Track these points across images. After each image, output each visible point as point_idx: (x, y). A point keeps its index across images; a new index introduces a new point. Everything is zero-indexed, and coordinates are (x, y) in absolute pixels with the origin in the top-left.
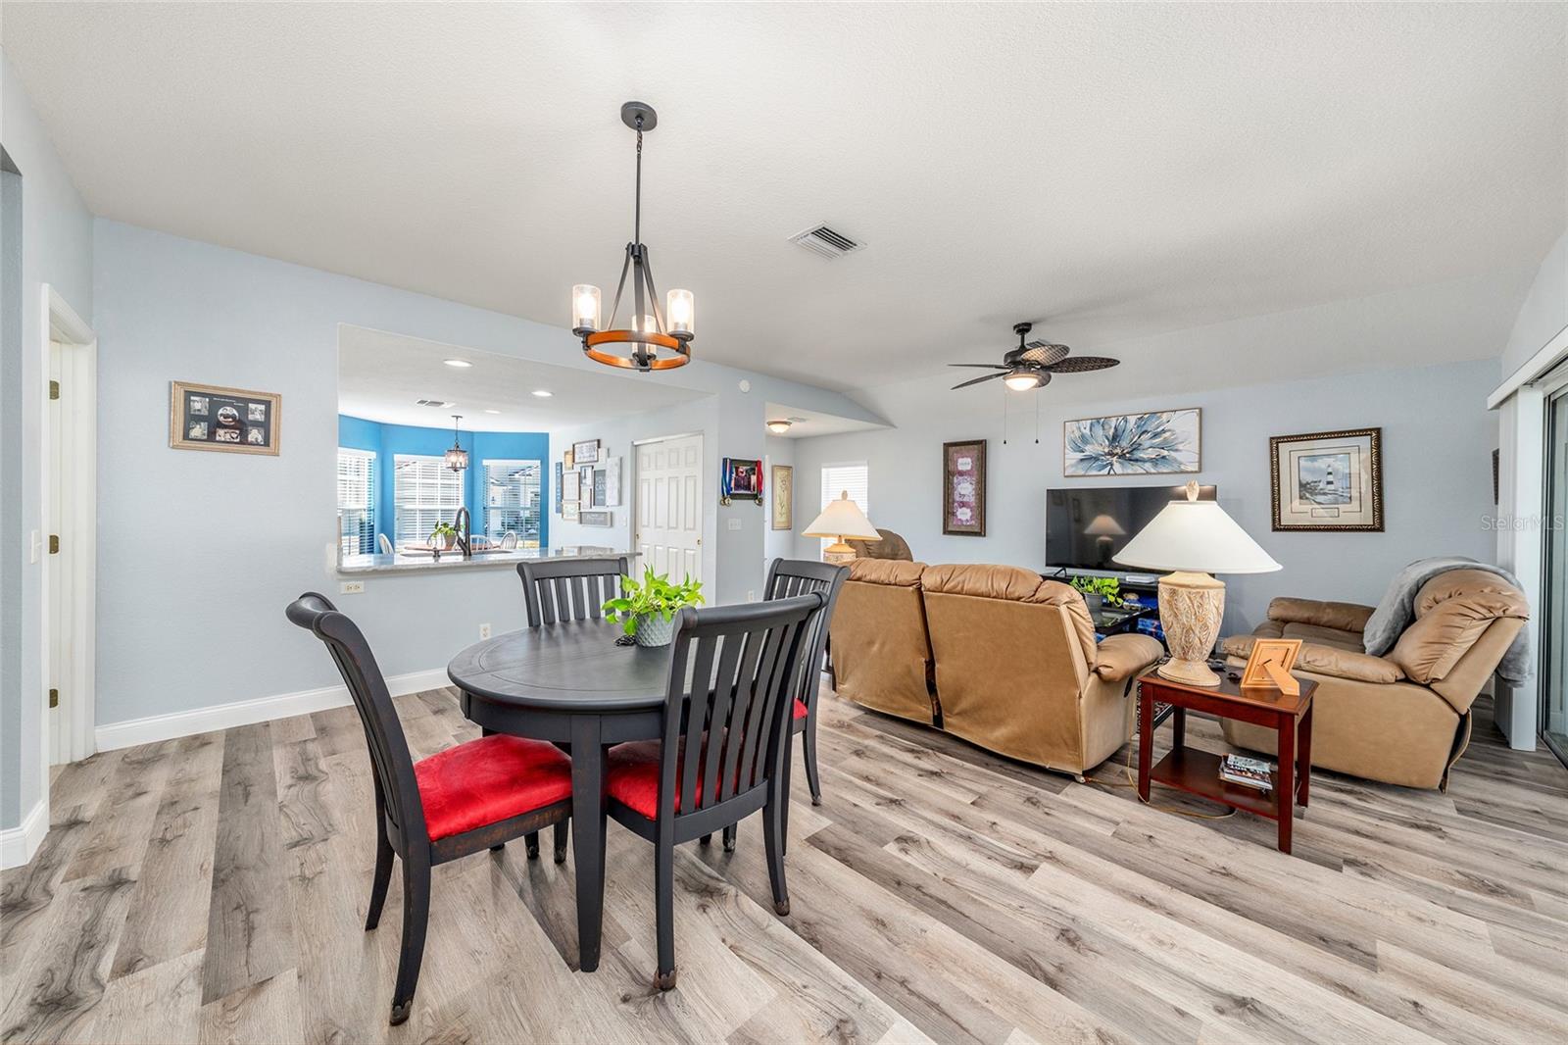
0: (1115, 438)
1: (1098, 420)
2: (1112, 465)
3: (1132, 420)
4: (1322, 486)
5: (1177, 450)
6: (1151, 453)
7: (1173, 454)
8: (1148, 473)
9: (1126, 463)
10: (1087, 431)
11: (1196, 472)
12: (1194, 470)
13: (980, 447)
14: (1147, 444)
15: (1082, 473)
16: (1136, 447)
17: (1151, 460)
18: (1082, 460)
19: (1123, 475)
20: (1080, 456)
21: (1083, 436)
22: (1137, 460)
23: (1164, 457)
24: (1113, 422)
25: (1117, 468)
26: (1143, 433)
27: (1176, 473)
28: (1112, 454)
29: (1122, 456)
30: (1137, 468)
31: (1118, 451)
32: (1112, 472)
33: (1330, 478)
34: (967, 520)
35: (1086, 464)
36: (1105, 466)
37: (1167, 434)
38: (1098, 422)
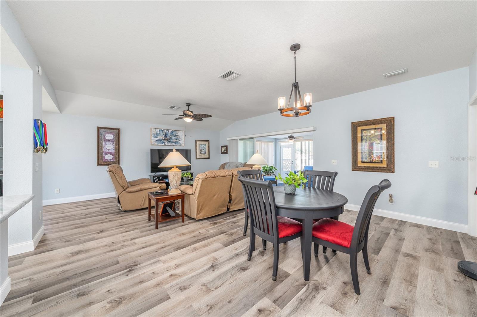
0: (166, 135)
1: (161, 129)
2: (165, 143)
3: (170, 131)
4: (203, 150)
5: (180, 140)
6: (175, 141)
7: (179, 141)
8: (174, 146)
9: (169, 143)
10: (158, 132)
12: (183, 145)
13: (117, 132)
14: (174, 138)
15: (156, 144)
16: (171, 139)
17: (174, 142)
18: (157, 140)
19: (168, 145)
20: (156, 139)
21: (157, 133)
22: (171, 142)
23: (177, 142)
24: (165, 131)
25: (166, 144)
26: (173, 135)
27: (180, 146)
28: (165, 140)
29: (167, 140)
30: (171, 144)
31: (166, 139)
32: (165, 145)
33: (204, 149)
34: (111, 160)
35: (158, 142)
36: (164, 143)
37: (178, 136)
38: (161, 130)
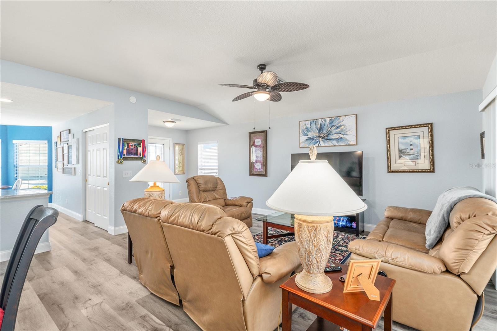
0: (321, 129)
1: (313, 120)
2: (319, 142)
3: (328, 120)
4: (408, 151)
5: (346, 135)
6: (336, 136)
7: (345, 136)
8: (335, 146)
9: (325, 141)
10: (309, 126)
11: (355, 145)
12: (354, 144)
13: (264, 134)
14: (334, 132)
15: (307, 146)
16: (329, 133)
17: (336, 139)
18: (307, 140)
19: (324, 146)
20: (306, 137)
21: (307, 128)
22: (330, 140)
23: (341, 138)
24: (320, 121)
25: (322, 143)
26: (332, 127)
27: (347, 145)
28: (319, 137)
29: (324, 138)
30: (330, 143)
31: (322, 135)
32: (320, 145)
33: (412, 147)
34: (259, 169)
35: (309, 142)
36: (317, 142)
37: (343, 127)
38: (313, 121)
